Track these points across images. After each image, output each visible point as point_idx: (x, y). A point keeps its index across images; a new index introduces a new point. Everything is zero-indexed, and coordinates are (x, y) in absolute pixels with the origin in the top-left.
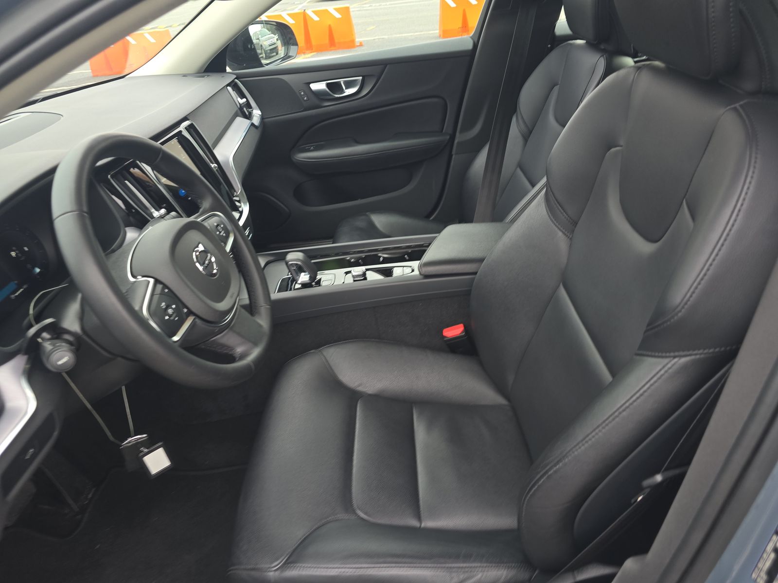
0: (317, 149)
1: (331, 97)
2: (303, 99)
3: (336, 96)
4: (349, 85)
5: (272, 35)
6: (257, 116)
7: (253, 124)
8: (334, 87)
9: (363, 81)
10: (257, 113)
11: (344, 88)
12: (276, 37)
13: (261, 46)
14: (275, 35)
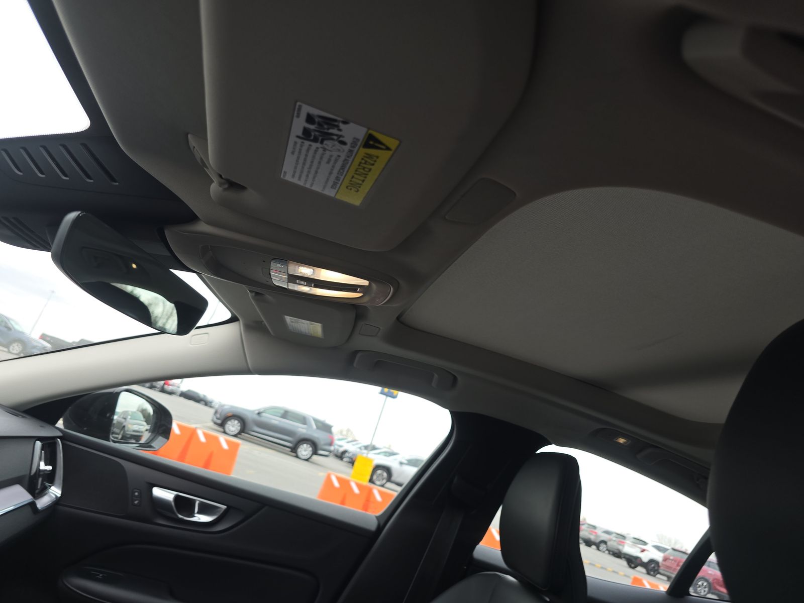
0: (106, 581)
1: (169, 514)
2: (133, 501)
3: (180, 516)
4: (204, 510)
5: (145, 423)
6: (51, 496)
7: (32, 505)
8: (185, 505)
9: (226, 512)
10: (55, 491)
11: (196, 510)
12: (148, 427)
13: (124, 427)
14: (148, 424)
